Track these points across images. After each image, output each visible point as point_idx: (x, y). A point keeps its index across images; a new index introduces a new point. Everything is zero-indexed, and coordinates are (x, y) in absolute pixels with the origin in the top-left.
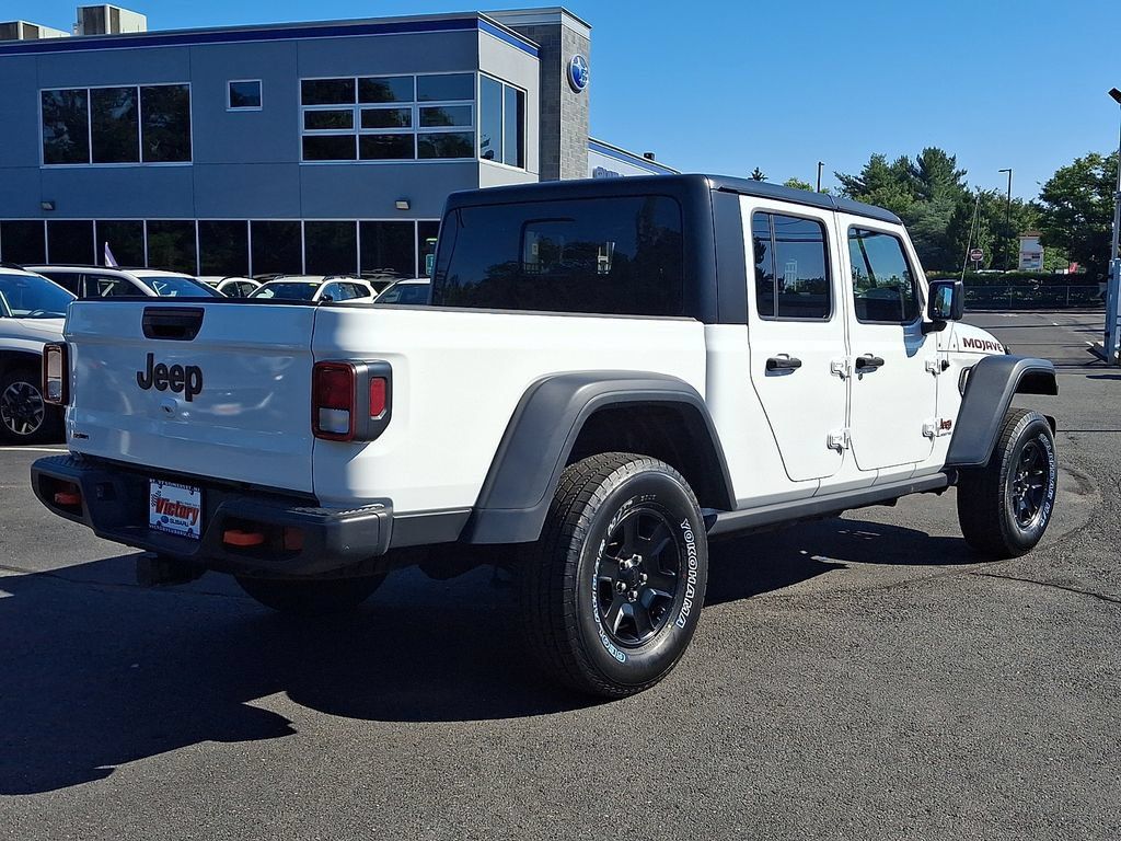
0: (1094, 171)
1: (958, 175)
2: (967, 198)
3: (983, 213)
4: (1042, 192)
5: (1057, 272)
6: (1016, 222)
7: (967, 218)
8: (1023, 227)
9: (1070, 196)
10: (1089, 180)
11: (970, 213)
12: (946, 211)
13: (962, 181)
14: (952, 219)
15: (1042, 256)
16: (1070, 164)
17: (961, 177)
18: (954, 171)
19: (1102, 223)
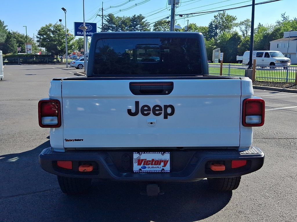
0: (51, 28)
1: (5, 27)
2: (9, 33)
3: (15, 37)
4: (38, 33)
5: (36, 54)
6: (23, 40)
7: (10, 39)
8: (25, 42)
9: (46, 34)
10: (50, 30)
11: (11, 37)
12: (4, 36)
13: (6, 28)
14: (6, 39)
15: (31, 49)
16: (44, 26)
17: (6, 27)
18: (4, 25)
19: (55, 42)
